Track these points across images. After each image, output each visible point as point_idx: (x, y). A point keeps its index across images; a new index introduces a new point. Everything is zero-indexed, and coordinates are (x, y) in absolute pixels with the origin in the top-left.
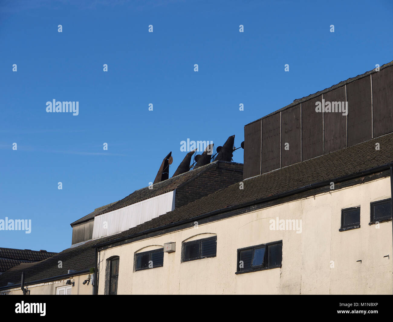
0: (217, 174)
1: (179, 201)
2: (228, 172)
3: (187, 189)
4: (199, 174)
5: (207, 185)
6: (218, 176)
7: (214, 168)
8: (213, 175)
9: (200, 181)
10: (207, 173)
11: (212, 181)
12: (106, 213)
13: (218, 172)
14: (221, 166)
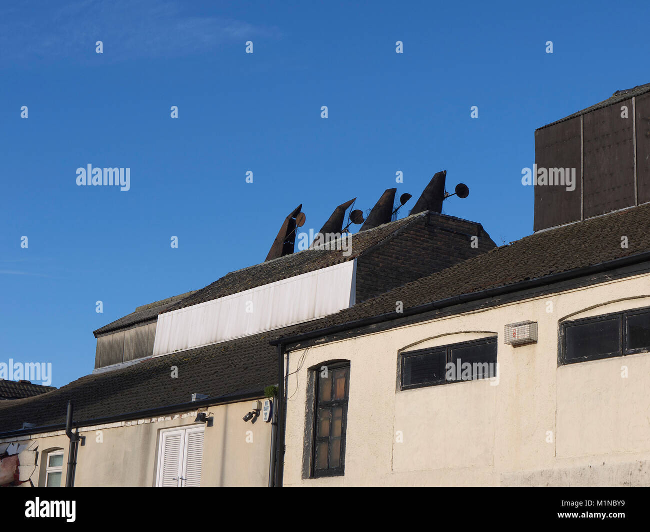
0: (426, 236)
1: (362, 281)
2: (443, 233)
3: (377, 259)
4: (397, 232)
5: (410, 255)
6: (427, 240)
7: (421, 225)
8: (421, 236)
9: (398, 246)
10: (409, 232)
11: (418, 247)
12: (185, 306)
13: (428, 233)
14: (432, 221)
